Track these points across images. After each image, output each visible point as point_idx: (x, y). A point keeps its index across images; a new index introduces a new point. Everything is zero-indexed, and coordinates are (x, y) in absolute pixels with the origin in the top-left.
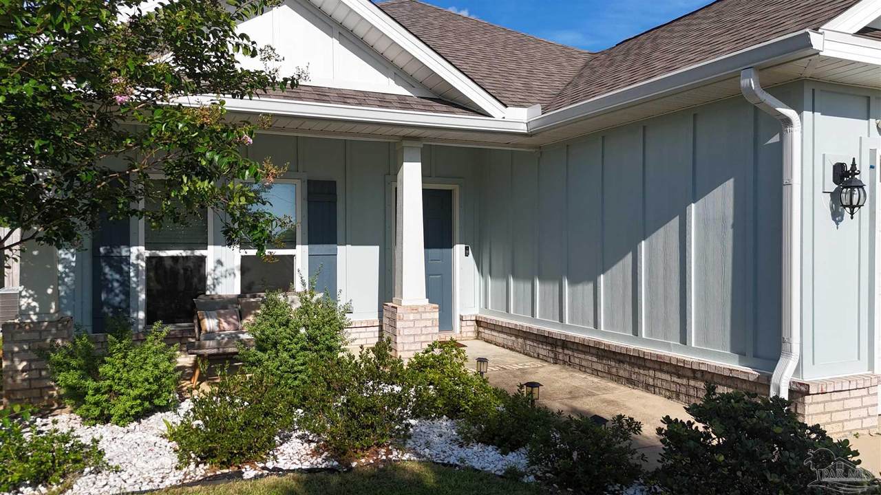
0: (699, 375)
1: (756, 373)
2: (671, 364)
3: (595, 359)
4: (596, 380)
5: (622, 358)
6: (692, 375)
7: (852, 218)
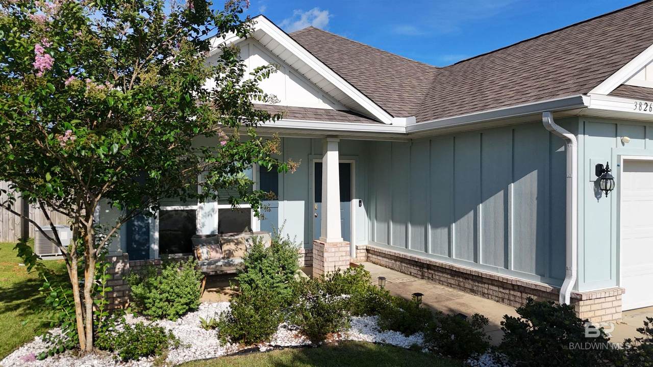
0: (516, 288)
1: (551, 287)
2: (498, 281)
3: (449, 277)
4: (451, 290)
5: (467, 276)
6: (512, 288)
7: (607, 197)
